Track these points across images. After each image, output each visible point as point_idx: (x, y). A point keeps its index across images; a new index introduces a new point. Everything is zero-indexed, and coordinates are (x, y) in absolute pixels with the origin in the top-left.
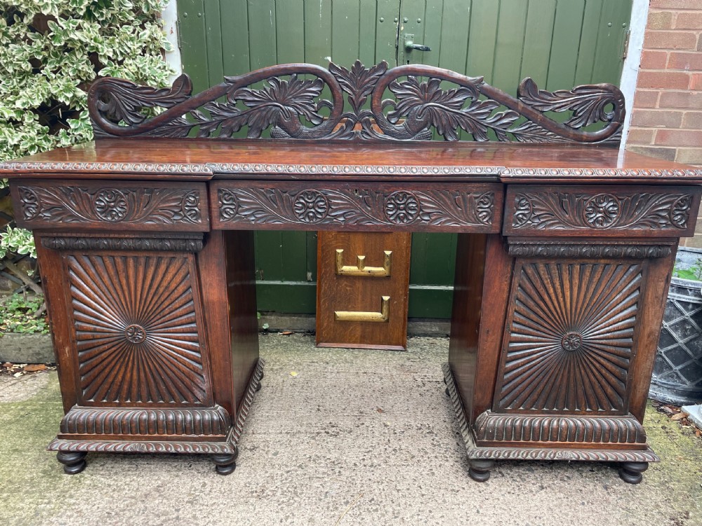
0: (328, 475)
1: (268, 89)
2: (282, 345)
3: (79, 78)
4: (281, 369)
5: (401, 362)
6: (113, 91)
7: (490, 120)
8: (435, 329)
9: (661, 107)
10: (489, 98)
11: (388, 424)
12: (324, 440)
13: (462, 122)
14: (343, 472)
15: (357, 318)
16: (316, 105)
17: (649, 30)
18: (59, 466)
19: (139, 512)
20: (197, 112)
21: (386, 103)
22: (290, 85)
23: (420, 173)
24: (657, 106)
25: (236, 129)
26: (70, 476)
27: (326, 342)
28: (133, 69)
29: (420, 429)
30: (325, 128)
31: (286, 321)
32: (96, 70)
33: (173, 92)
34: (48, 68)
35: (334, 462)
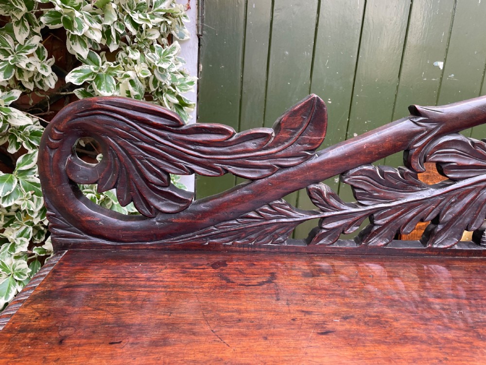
3: (20, 85)
6: (115, 135)
32: (61, 69)
33: (276, 144)
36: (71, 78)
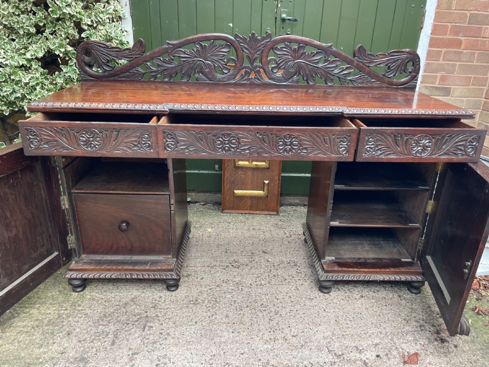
0: (235, 291)
1: (195, 49)
2: (199, 211)
3: (68, 38)
4: (200, 226)
5: (275, 222)
6: (94, 50)
7: (336, 71)
8: (297, 201)
9: (443, 60)
10: (336, 58)
11: (270, 260)
12: (231, 270)
13: (318, 72)
14: (244, 289)
15: (248, 195)
16: (226, 60)
17: (438, 10)
18: (68, 287)
19: (123, 314)
20: (149, 64)
21: (271, 60)
22: (209, 48)
23: (295, 111)
24: (441, 60)
25: (174, 76)
26: (77, 293)
27: (228, 210)
28: (104, 32)
29: (289, 263)
30: (232, 75)
31: (202, 196)
32: (80, 33)
33: (133, 51)
34: (47, 31)
35: (238, 283)
36: (83, 35)
